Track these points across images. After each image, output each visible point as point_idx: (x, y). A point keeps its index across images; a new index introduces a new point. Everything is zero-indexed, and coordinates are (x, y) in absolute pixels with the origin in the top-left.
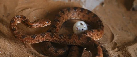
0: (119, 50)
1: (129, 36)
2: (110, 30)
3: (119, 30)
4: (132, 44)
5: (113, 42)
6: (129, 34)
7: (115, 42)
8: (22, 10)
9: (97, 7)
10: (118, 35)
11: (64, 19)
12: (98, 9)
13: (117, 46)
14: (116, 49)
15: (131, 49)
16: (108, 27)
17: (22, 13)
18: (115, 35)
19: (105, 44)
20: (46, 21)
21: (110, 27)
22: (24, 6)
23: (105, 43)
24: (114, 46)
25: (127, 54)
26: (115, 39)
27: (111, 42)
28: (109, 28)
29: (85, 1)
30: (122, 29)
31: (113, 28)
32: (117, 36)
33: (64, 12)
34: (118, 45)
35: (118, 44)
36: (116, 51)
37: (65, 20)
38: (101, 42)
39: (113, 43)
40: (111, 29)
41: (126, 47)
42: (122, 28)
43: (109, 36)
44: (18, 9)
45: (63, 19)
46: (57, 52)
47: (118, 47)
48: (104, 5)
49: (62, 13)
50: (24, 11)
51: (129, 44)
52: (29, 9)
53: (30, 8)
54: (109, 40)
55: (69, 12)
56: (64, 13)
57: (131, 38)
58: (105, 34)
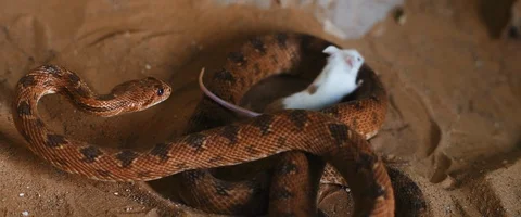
0: (457, 185)
1: (496, 132)
2: (426, 111)
3: (460, 109)
4: (505, 162)
5: (437, 153)
6: (497, 125)
8: (102, 39)
9: (377, 26)
10: (454, 130)
11: (257, 73)
12: (379, 32)
13: (452, 168)
14: (448, 182)
15: (500, 181)
17: (99, 48)
18: (443, 128)
19: (408, 162)
20: (156, 86)
21: (427, 100)
23: (406, 159)
24: (439, 168)
25: (489, 198)
26: (444, 145)
27: (429, 154)
28: (423, 104)
29: (332, 6)
30: (471, 109)
31: (436, 101)
32: (452, 134)
33: (265, 47)
34: (454, 165)
35: (454, 161)
36: (448, 189)
37: (261, 75)
38: (390, 157)
39: (436, 160)
40: (430, 108)
41: (482, 175)
42: (471, 103)
43: (422, 132)
44: (85, 36)
45: (254, 71)
46: (226, 194)
47: (453, 175)
48: (403, 20)
49: (257, 50)
50: (108, 43)
51: (497, 160)
52: (128, 35)
53: (132, 31)
54: (422, 149)
55: (282, 49)
56: (263, 51)
57: (504, 140)
58: (407, 126)
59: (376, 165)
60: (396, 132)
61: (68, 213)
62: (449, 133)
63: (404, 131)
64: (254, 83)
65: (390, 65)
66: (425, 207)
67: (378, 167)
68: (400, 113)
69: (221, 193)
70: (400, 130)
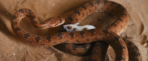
2: (140, 20)
5: (142, 34)
7: (145, 34)
14: (145, 45)
16: (138, 15)
18: (145, 25)
20: (60, 20)
21: (140, 16)
24: (143, 39)
27: (140, 34)
28: (139, 18)
31: (143, 16)
36: (145, 47)
39: (142, 36)
43: (138, 26)
46: (76, 50)
54: (138, 32)
55: (98, 5)
58: (134, 24)
59: (120, 39)
60: (130, 26)
61: (27, 54)
62: (146, 27)
63: (133, 26)
64: (88, 15)
65: (129, 4)
66: (139, 55)
67: (120, 40)
68: (132, 20)
69: (74, 49)
70: (131, 26)
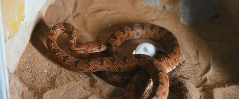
4: (227, 85)
7: (207, 77)
8: (96, 12)
13: (206, 84)
17: (95, 15)
22: (101, 5)
24: (202, 82)
35: (208, 81)
39: (203, 78)
47: (204, 86)
50: (99, 14)
52: (106, 12)
53: (108, 10)
58: (199, 64)
